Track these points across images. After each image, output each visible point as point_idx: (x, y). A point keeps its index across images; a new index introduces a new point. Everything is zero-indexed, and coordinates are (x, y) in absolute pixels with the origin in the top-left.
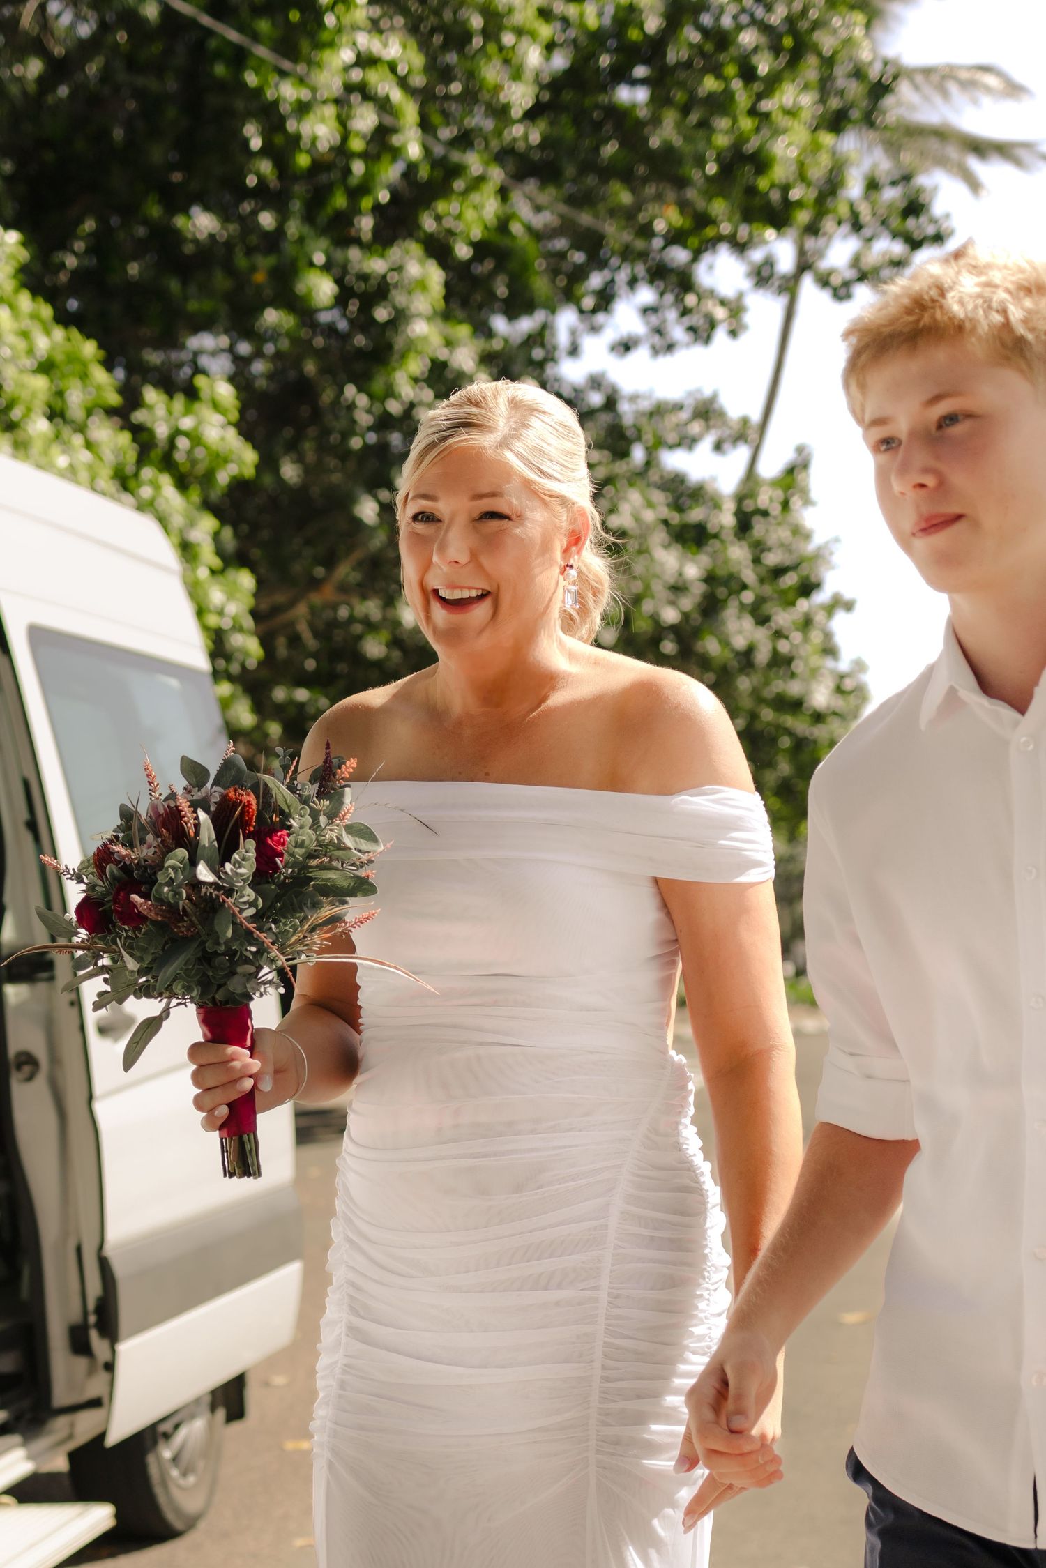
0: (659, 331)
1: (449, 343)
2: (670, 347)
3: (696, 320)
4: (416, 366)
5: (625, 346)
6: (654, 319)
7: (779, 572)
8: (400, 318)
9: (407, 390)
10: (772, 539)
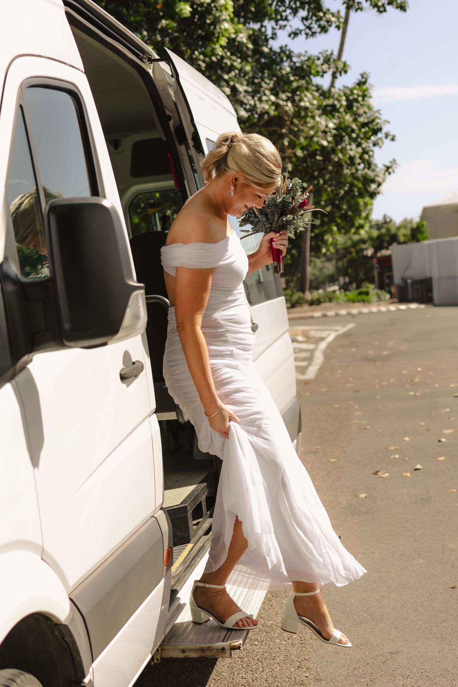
0: (309, 28)
1: (237, 32)
2: (314, 34)
3: (323, 23)
4: (223, 41)
5: (295, 34)
6: (307, 23)
7: (364, 125)
8: (216, 21)
9: (220, 52)
10: (361, 111)
